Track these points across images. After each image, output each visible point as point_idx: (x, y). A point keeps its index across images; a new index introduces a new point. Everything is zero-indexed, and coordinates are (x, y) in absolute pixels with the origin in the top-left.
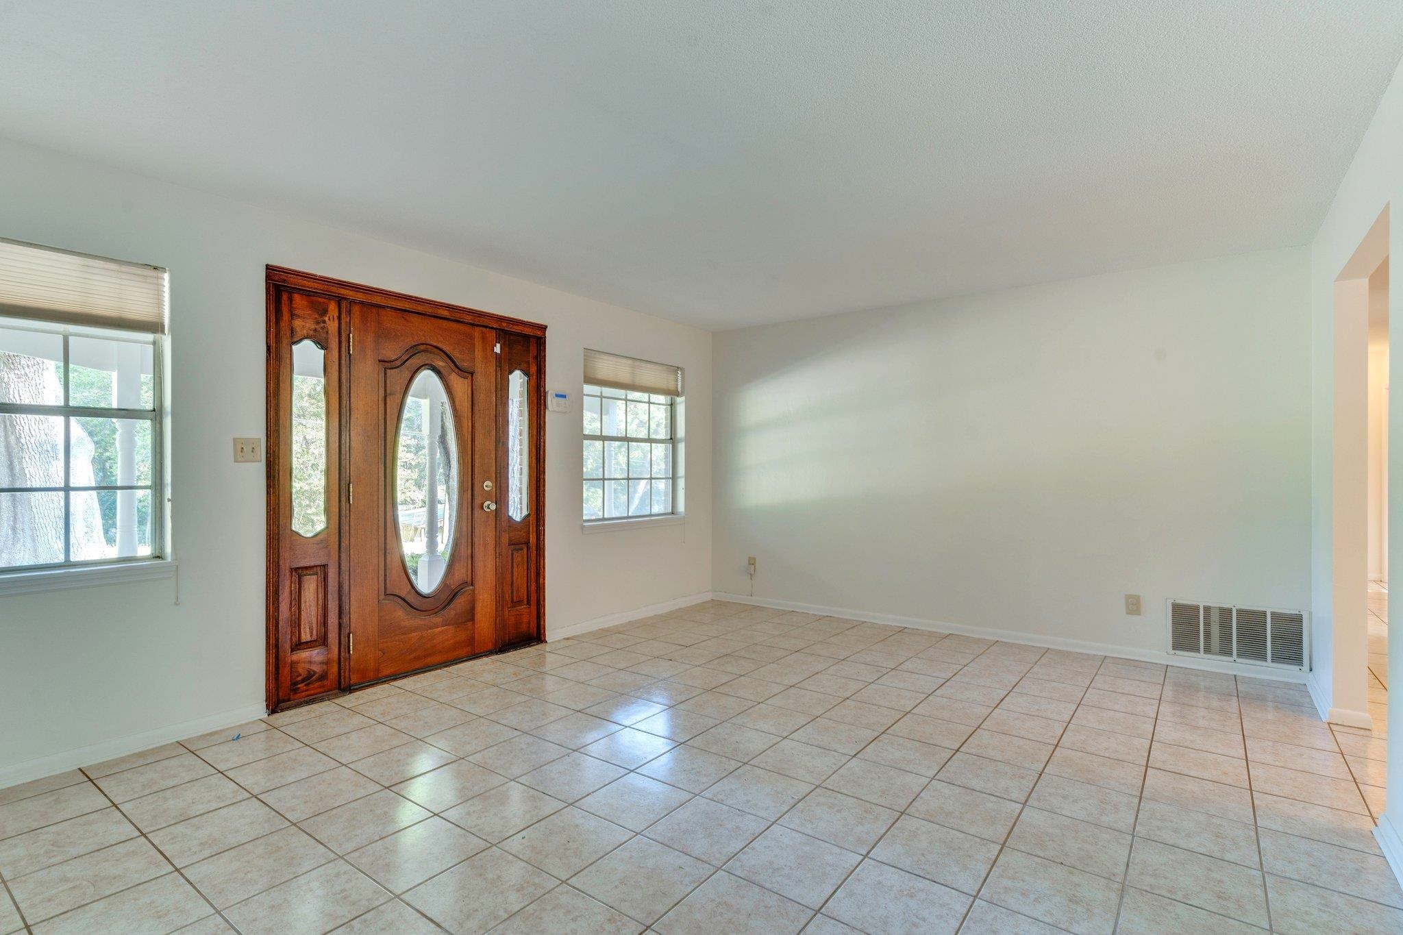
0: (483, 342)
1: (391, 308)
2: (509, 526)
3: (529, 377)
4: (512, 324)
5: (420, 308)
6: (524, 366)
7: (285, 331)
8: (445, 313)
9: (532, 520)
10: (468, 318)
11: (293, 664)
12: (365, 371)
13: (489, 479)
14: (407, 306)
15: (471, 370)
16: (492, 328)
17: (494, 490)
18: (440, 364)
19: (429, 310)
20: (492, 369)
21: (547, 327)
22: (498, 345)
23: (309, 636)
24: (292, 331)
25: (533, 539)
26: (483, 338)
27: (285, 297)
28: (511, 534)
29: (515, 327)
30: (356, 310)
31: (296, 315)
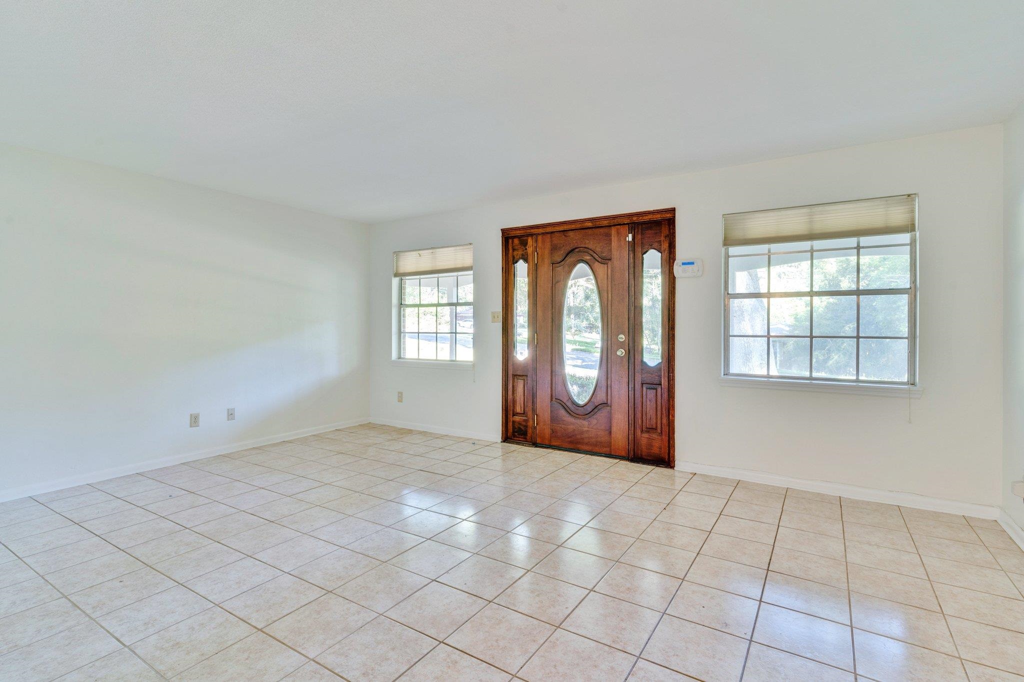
0: (618, 236)
1: (557, 232)
2: (642, 369)
3: (661, 253)
4: (641, 216)
5: (573, 227)
6: (656, 245)
7: (511, 258)
8: (590, 224)
9: (664, 368)
10: (605, 223)
11: (514, 422)
12: (545, 270)
13: (623, 333)
14: (565, 227)
15: (609, 257)
16: (624, 224)
17: (627, 341)
18: (588, 258)
19: (578, 226)
20: (625, 253)
21: (675, 208)
22: (630, 236)
23: (520, 410)
24: (514, 257)
25: (664, 382)
26: (618, 233)
27: (510, 241)
28: (643, 376)
29: (644, 218)
30: (540, 238)
31: (515, 249)
